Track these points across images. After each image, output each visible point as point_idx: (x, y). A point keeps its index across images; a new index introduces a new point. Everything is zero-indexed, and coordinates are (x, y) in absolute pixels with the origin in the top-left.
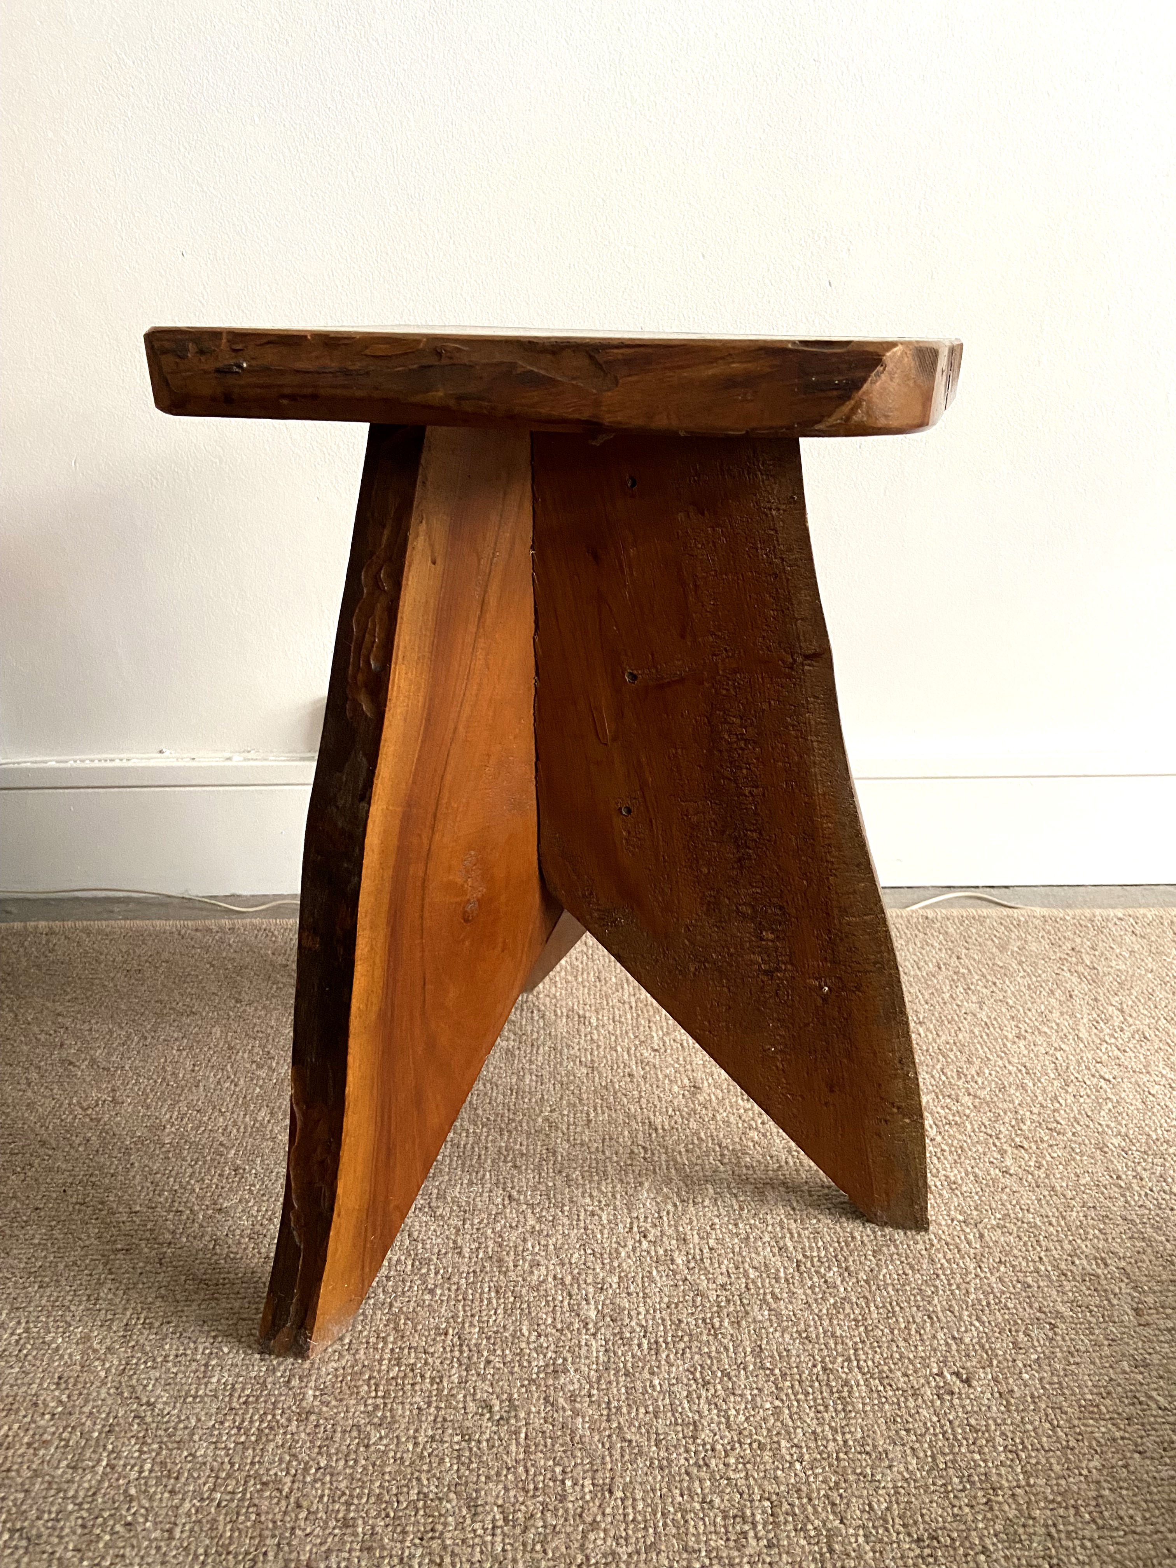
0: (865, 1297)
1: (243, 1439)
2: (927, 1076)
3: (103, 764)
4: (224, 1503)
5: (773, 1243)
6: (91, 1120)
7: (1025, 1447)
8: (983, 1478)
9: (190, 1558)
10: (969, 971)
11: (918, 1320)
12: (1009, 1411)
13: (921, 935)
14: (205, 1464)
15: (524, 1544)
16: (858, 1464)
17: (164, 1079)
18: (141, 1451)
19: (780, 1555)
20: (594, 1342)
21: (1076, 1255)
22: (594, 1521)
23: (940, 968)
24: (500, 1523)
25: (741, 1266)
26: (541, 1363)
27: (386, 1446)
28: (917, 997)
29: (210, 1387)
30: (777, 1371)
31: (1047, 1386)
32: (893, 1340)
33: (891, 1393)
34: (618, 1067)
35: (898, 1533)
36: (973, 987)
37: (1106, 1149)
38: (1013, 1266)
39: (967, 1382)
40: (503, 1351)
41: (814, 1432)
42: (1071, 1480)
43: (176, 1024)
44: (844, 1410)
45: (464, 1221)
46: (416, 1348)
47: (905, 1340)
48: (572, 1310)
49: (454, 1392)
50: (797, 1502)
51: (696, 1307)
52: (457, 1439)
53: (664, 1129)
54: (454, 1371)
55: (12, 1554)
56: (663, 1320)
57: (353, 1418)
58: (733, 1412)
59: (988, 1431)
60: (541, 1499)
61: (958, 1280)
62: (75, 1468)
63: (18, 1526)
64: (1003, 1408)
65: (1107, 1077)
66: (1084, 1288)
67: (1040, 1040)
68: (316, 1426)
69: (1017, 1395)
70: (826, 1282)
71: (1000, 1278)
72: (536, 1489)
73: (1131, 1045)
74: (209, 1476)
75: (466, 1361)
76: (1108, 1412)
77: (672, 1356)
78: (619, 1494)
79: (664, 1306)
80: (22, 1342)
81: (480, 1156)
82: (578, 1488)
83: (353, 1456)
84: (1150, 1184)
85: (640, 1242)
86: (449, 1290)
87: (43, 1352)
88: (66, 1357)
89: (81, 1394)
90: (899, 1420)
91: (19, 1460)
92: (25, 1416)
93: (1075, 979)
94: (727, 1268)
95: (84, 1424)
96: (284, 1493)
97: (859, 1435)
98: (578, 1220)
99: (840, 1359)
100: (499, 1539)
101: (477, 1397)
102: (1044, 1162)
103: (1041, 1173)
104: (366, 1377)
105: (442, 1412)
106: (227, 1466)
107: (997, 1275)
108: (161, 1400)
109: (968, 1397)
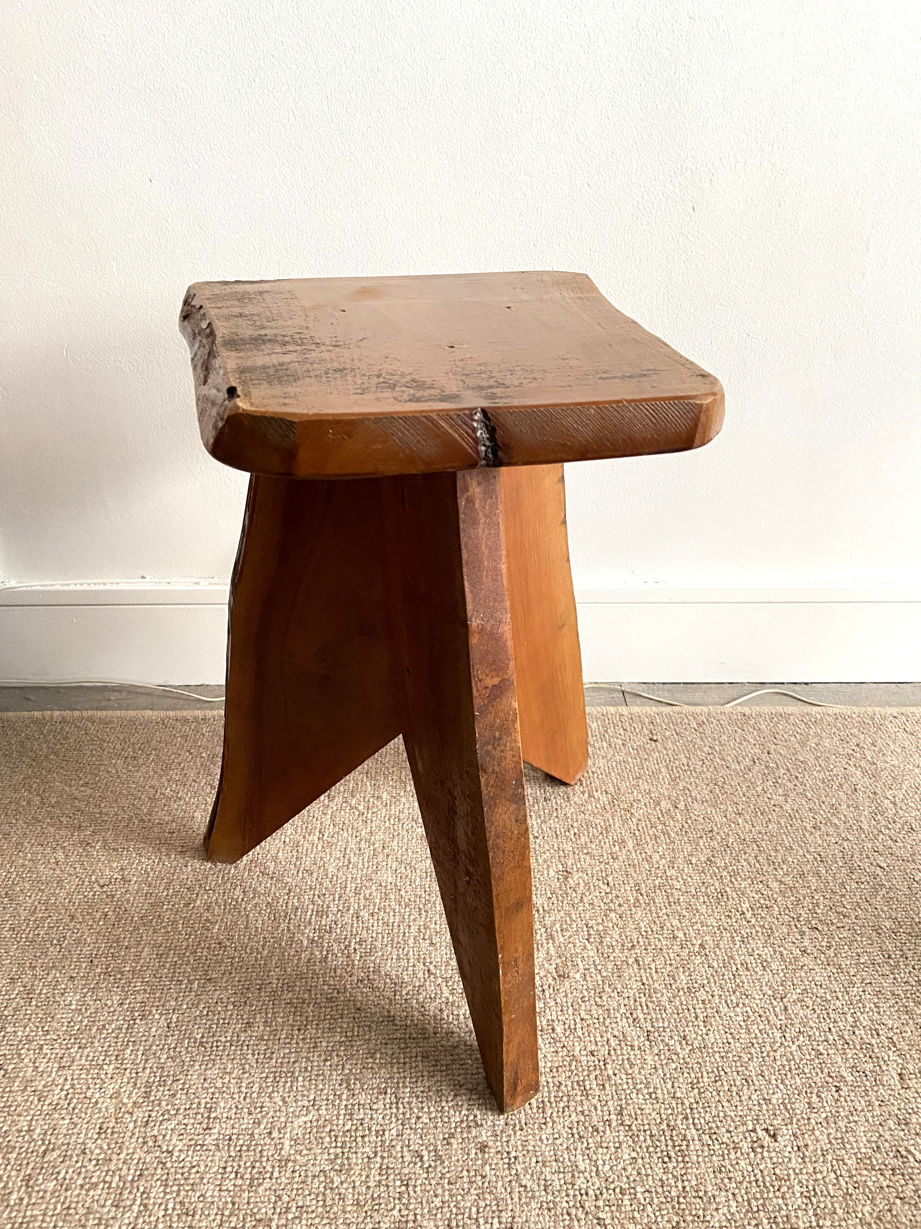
0: (698, 1063)
1: (240, 1182)
2: (745, 864)
3: (98, 587)
5: (628, 1015)
6: (107, 896)
7: (816, 1193)
8: (785, 1219)
10: (777, 766)
11: (738, 1083)
12: (804, 1162)
13: (739, 731)
14: (213, 1203)
16: (693, 1207)
17: (160, 859)
18: (166, 1193)
21: (856, 1026)
23: (754, 762)
25: (605, 1034)
26: (458, 1119)
27: (345, 1189)
28: (737, 790)
29: (212, 1137)
30: (634, 1128)
31: (833, 1141)
32: (719, 1101)
33: (717, 1147)
36: (780, 781)
37: (880, 931)
38: (809, 1036)
39: (774, 1136)
40: (429, 1108)
41: (661, 1180)
42: (850, 1222)
44: (683, 1161)
45: (395, 992)
46: (364, 1105)
47: (728, 1101)
49: (394, 1143)
51: (572, 1072)
52: (398, 1183)
53: (544, 911)
54: (393, 1125)
56: (548, 1082)
57: (320, 1165)
58: (600, 1162)
59: (789, 1180)
61: (769, 1048)
62: (117, 1207)
64: (800, 1160)
65: (882, 865)
66: (861, 1055)
67: (831, 830)
68: (293, 1172)
69: (811, 1148)
71: (799, 1046)
73: (901, 836)
74: (216, 1214)
75: (401, 1116)
76: (878, 1164)
77: (555, 1114)
79: (548, 1070)
80: (69, 1096)
81: (404, 933)
84: (913, 963)
87: (86, 1106)
88: (104, 1110)
89: (117, 1143)
90: (723, 1169)
91: (76, 1200)
92: (77, 1162)
93: (858, 773)
94: (595, 1036)
95: (121, 1169)
97: (694, 1183)
99: (681, 1117)
101: (411, 1148)
102: (834, 943)
103: (831, 953)
104: (328, 1129)
105: (386, 1161)
106: (230, 1206)
107: (797, 1044)
108: (177, 1149)
109: (774, 1150)
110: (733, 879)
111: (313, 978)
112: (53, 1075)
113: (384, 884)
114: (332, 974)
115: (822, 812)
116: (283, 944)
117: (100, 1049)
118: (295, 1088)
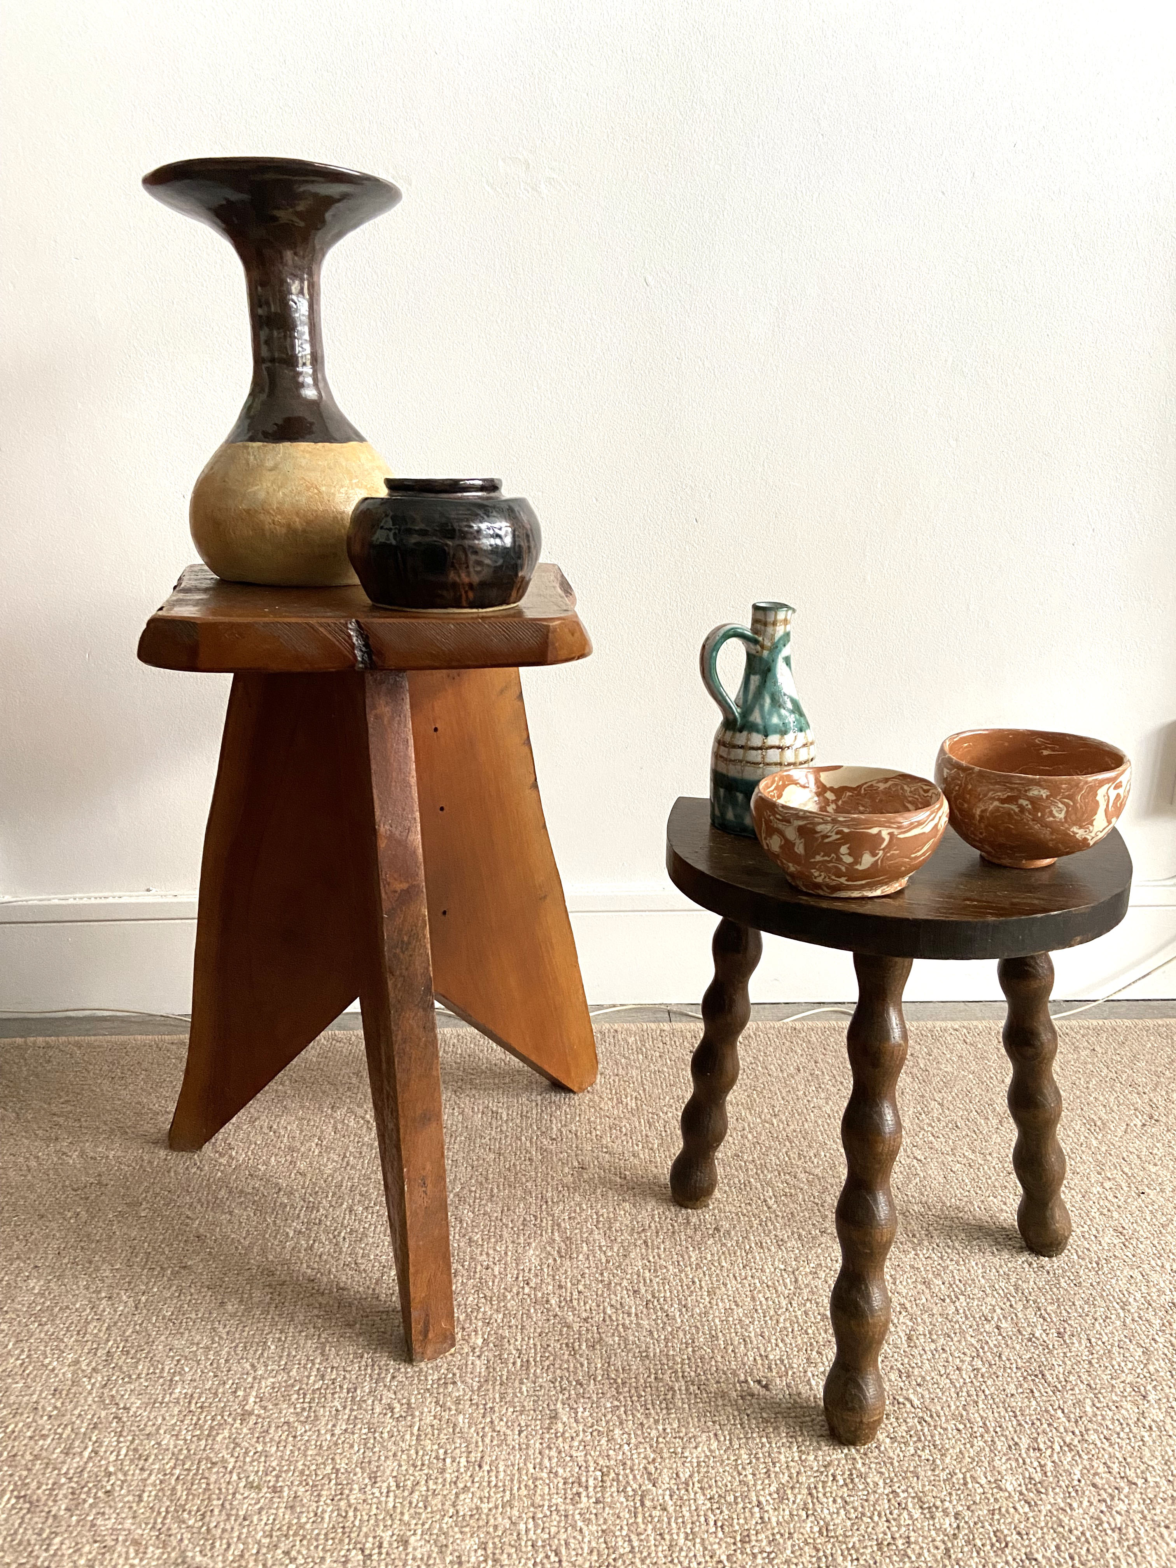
0: (696, 1326)
1: (198, 1432)
3: (98, 901)
4: (182, 1477)
5: (630, 1288)
9: (155, 1514)
10: (823, 1072)
11: (736, 1343)
12: (794, 1407)
13: (788, 1043)
14: (168, 1449)
15: (410, 1503)
16: (672, 1445)
17: (141, 1166)
18: (119, 1442)
19: (604, 1508)
20: (477, 1360)
22: (465, 1486)
23: (799, 1071)
24: (393, 1488)
25: (601, 1304)
26: (435, 1376)
27: (309, 1436)
28: (776, 1094)
29: (173, 1396)
30: (619, 1381)
32: (713, 1358)
33: (705, 1396)
34: (521, 1153)
35: (696, 1493)
36: (823, 1086)
37: (908, 1214)
39: (767, 1388)
41: (641, 1424)
43: (152, 1121)
44: (667, 1408)
46: (337, 1368)
47: (722, 1357)
49: (365, 1398)
50: (622, 1472)
51: (562, 1336)
52: (365, 1431)
53: (553, 1202)
54: (366, 1384)
55: (18, 1512)
56: (535, 1345)
57: (285, 1416)
58: (581, 1410)
60: (426, 1472)
61: (772, 1313)
62: (67, 1454)
63: (23, 1493)
64: (791, 1406)
65: (919, 1157)
68: (256, 1423)
69: (804, 1397)
70: (667, 1315)
72: (423, 1465)
73: (944, 1133)
74: (171, 1459)
75: (376, 1376)
77: (538, 1371)
78: (486, 1468)
79: (537, 1335)
80: (25, 1365)
82: (455, 1464)
83: (283, 1443)
85: (523, 1288)
87: (41, 1372)
88: (60, 1375)
89: (71, 1402)
92: (28, 1418)
94: (591, 1305)
95: (74, 1423)
96: (229, 1470)
97: (676, 1425)
98: (475, 1272)
99: (669, 1372)
100: (391, 1499)
101: (383, 1402)
104: (297, 1388)
105: (355, 1413)
106: (185, 1452)
108: (135, 1405)
109: (765, 1399)
110: (759, 1172)
111: (296, 1263)
112: (10, 1346)
114: (317, 1259)
116: (267, 1236)
117: (62, 1326)
118: (266, 1355)
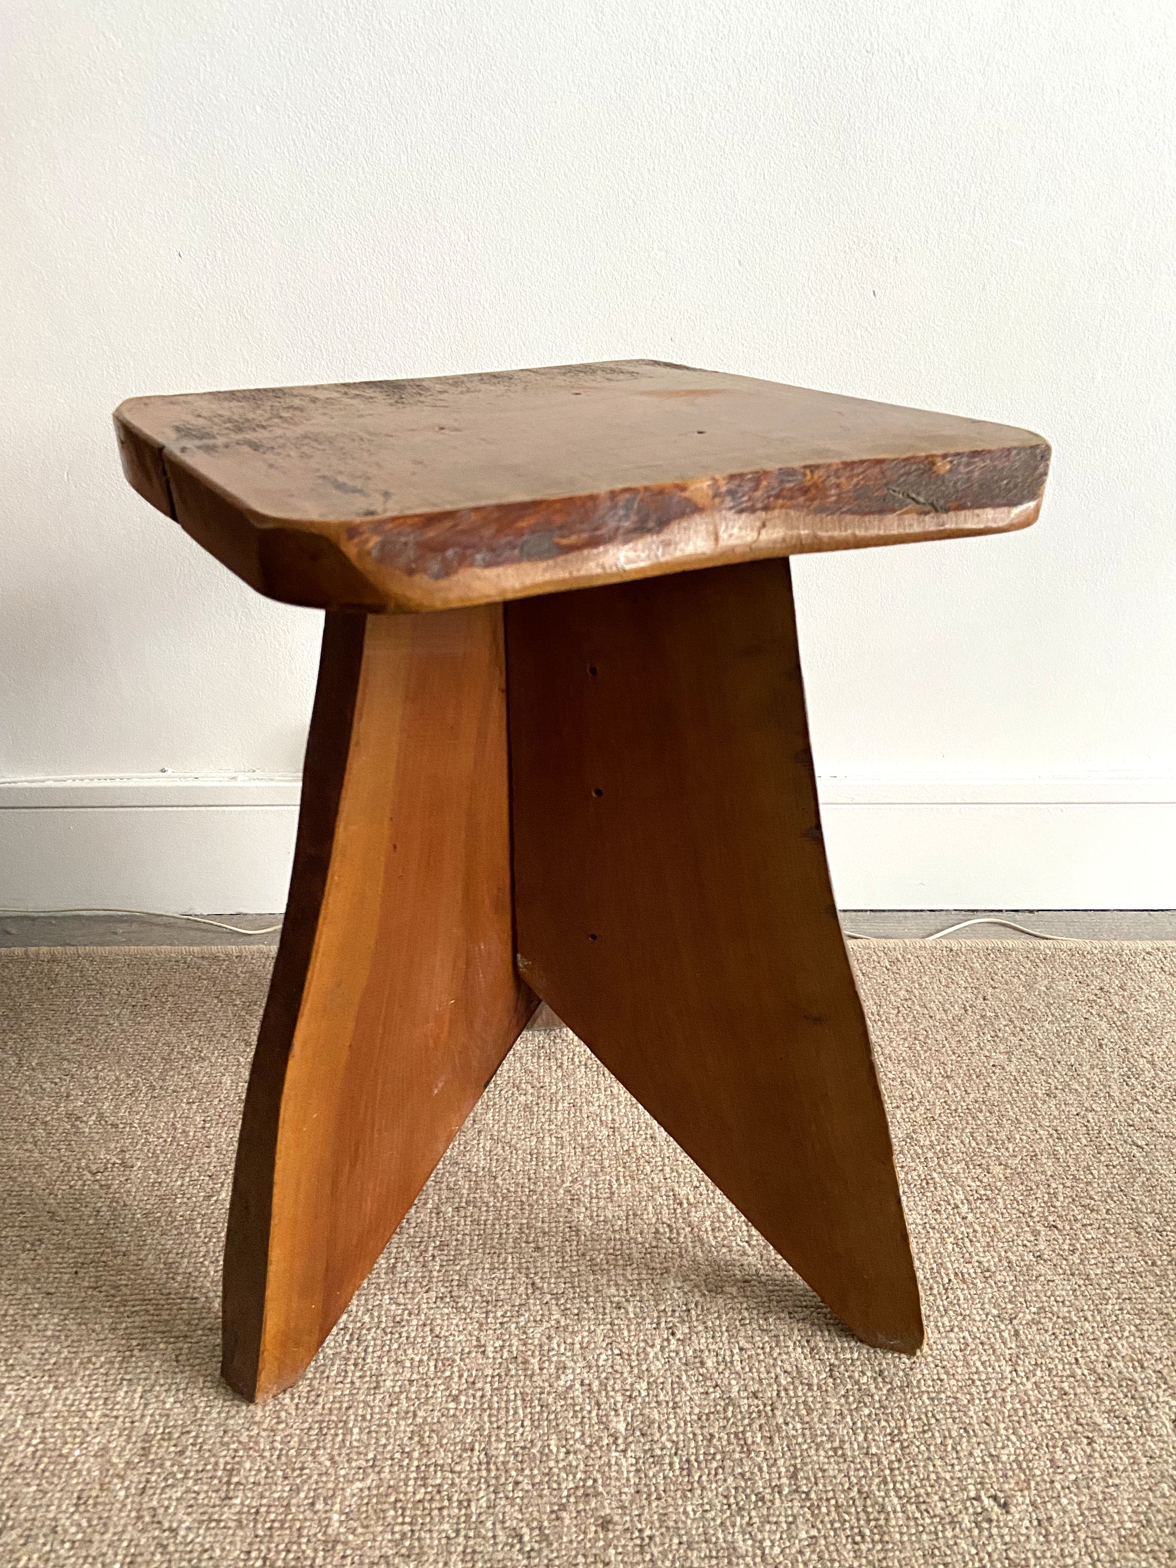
0: (900, 1407)
2: (956, 1142)
3: (103, 784)
6: (101, 1186)
10: (996, 1016)
11: (954, 1434)
12: (1048, 1542)
13: (946, 971)
17: (174, 1138)
20: (623, 1461)
21: (1112, 1356)
23: (966, 1011)
25: (772, 1370)
26: (571, 1485)
28: (944, 1046)
29: (233, 1510)
30: (813, 1495)
31: (1086, 1513)
32: (929, 1458)
33: (928, 1521)
34: (640, 1127)
36: (1000, 1035)
37: (1140, 1230)
38: (1050, 1370)
39: (1005, 1506)
40: (531, 1470)
43: (184, 1072)
44: (881, 1541)
45: (487, 1313)
46: (442, 1466)
47: (941, 1458)
48: (600, 1422)
49: (483, 1518)
51: (728, 1420)
53: (689, 1204)
54: (482, 1494)
56: (695, 1435)
57: (381, 1548)
58: (767, 1543)
61: (995, 1387)
64: (1042, 1539)
65: (1139, 1143)
66: (1121, 1395)
67: (1071, 1098)
68: (344, 1557)
69: (1056, 1522)
70: (860, 1389)
71: (1035, 1383)
75: (493, 1482)
76: (1149, 1543)
77: (704, 1478)
79: (695, 1417)
80: (38, 1454)
81: (501, 1234)
85: (668, 1340)
86: (474, 1396)
87: (60, 1467)
88: (84, 1473)
89: (100, 1518)
90: (937, 1552)
92: (44, 1544)
93: (1104, 1025)
98: (604, 1314)
99: (877, 1480)
101: (507, 1524)
102: (1078, 1246)
103: (1075, 1258)
104: (392, 1499)
105: (471, 1542)
107: (1033, 1380)
108: (184, 1526)
109: (1006, 1526)
110: (942, 1162)
111: (375, 1295)
112: (18, 1425)
113: (474, 1170)
115: (1057, 1075)
117: (83, 1390)
118: (348, 1444)
